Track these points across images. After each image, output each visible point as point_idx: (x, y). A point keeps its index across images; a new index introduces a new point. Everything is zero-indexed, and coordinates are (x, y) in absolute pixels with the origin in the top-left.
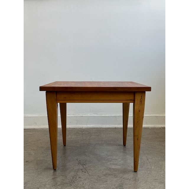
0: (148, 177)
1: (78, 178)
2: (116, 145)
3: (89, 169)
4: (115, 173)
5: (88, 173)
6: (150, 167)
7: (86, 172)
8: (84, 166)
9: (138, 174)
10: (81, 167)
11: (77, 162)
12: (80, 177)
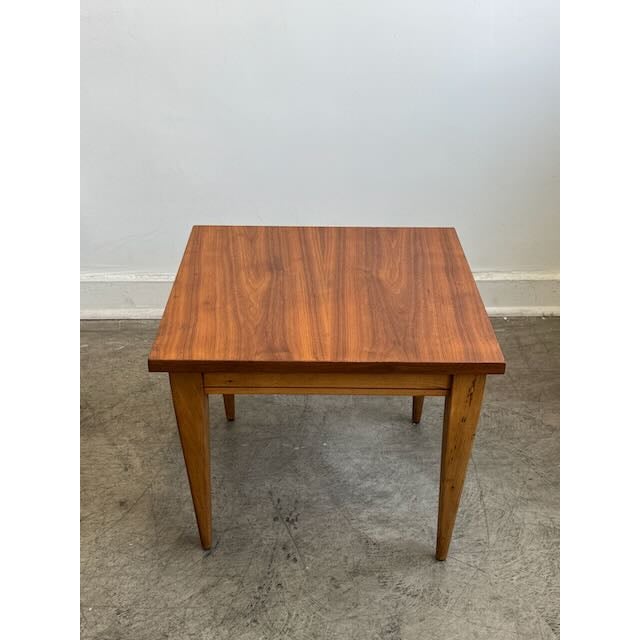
0: (475, 587)
2: (391, 419)
3: (307, 546)
4: (381, 563)
5: (305, 566)
6: (483, 536)
7: (298, 558)
8: (292, 527)
9: (448, 569)
10: (283, 532)
11: (272, 506)
12: (280, 585)
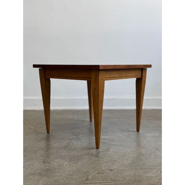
1: (71, 144)
3: (82, 139)
5: (81, 141)
7: (79, 140)
8: (78, 137)
10: (75, 137)
11: (72, 134)
12: (73, 144)
